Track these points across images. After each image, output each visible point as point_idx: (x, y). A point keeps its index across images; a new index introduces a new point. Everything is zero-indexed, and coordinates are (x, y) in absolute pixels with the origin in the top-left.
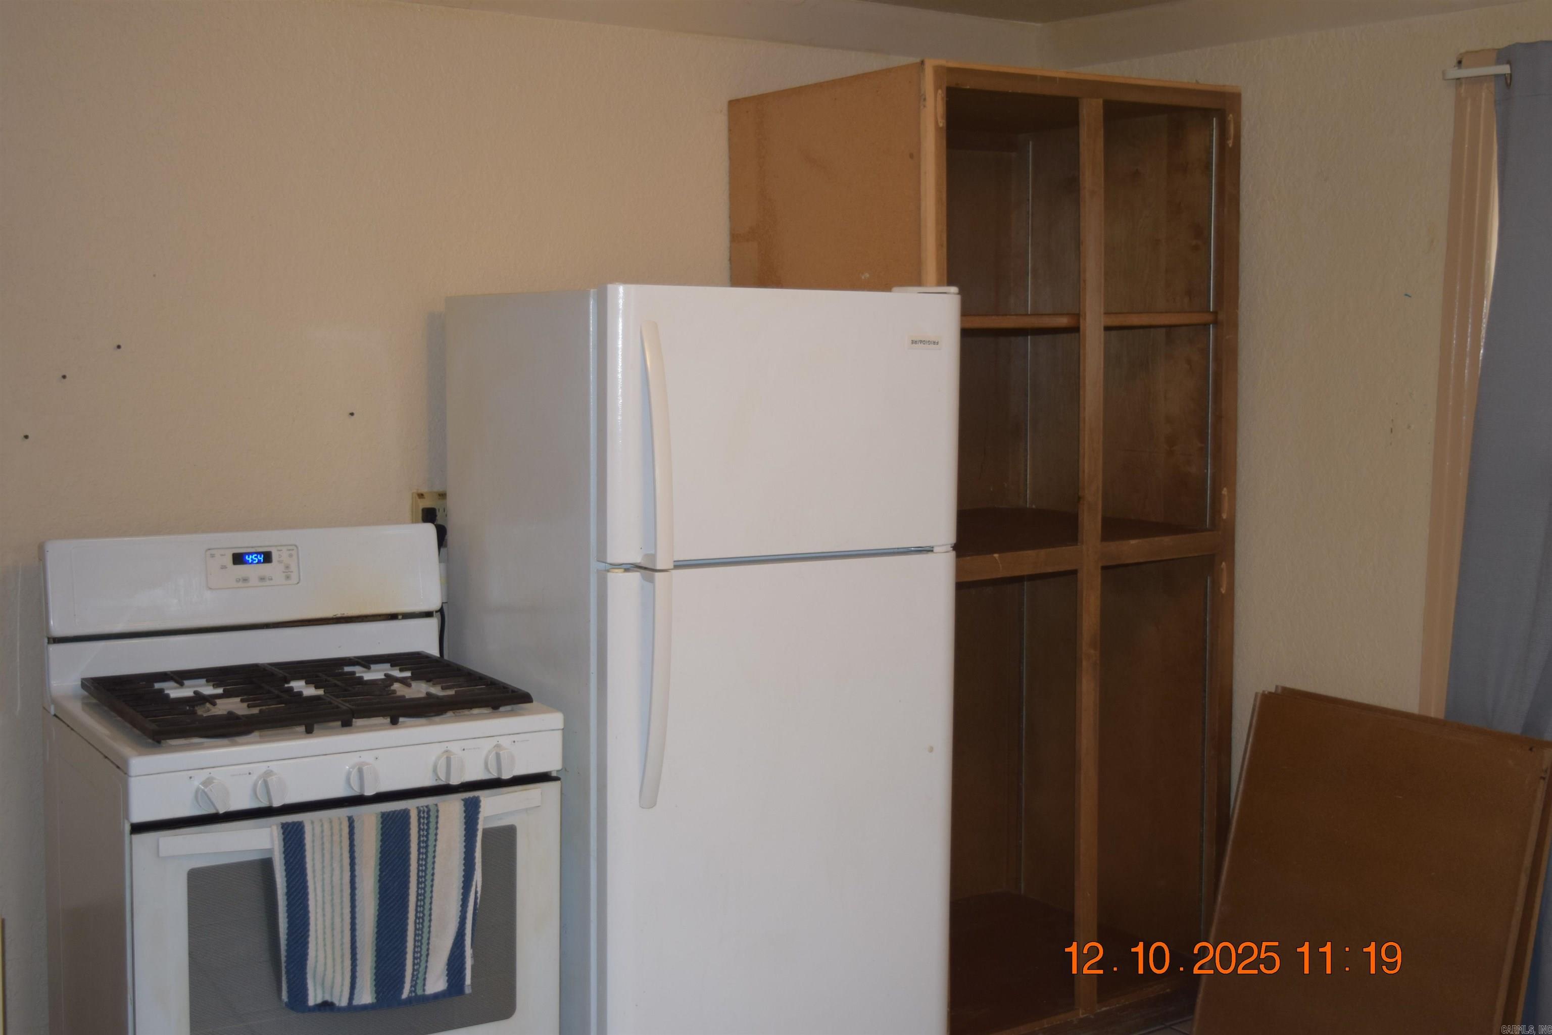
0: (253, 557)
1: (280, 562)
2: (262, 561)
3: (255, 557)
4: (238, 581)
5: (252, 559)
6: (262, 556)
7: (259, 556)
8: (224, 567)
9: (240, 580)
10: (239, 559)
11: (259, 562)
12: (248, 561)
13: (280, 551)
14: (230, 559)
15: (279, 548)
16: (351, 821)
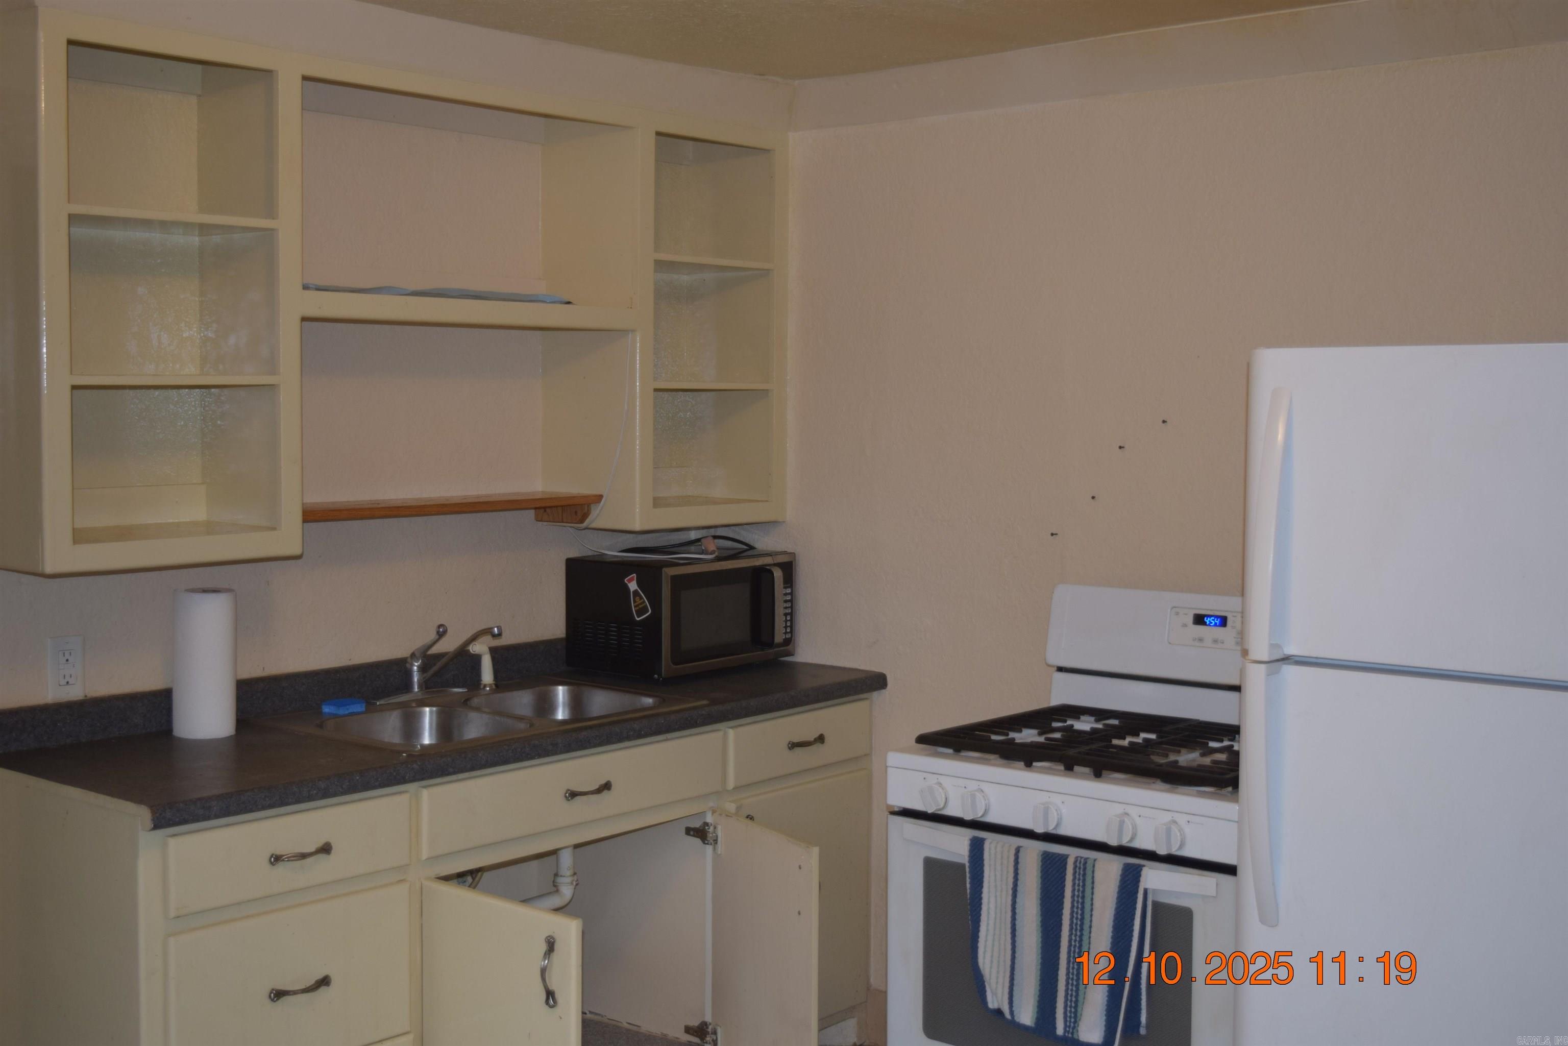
0: (1211, 619)
1: (1233, 627)
2: (1218, 624)
3: (1214, 620)
4: (1194, 640)
5: (1210, 621)
6: (1219, 620)
7: (1216, 619)
8: (1185, 625)
9: (1196, 639)
10: (1199, 620)
11: (1216, 625)
12: (1206, 622)
13: (1235, 617)
14: (1190, 619)
15: (1235, 614)
16: (1018, 850)
